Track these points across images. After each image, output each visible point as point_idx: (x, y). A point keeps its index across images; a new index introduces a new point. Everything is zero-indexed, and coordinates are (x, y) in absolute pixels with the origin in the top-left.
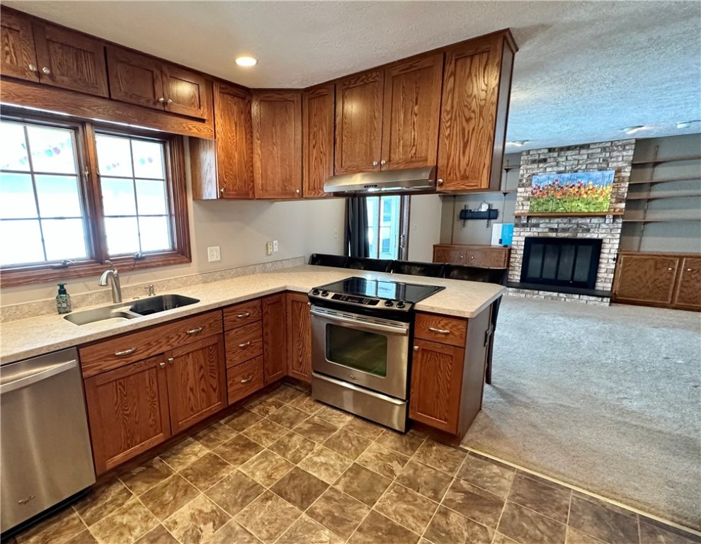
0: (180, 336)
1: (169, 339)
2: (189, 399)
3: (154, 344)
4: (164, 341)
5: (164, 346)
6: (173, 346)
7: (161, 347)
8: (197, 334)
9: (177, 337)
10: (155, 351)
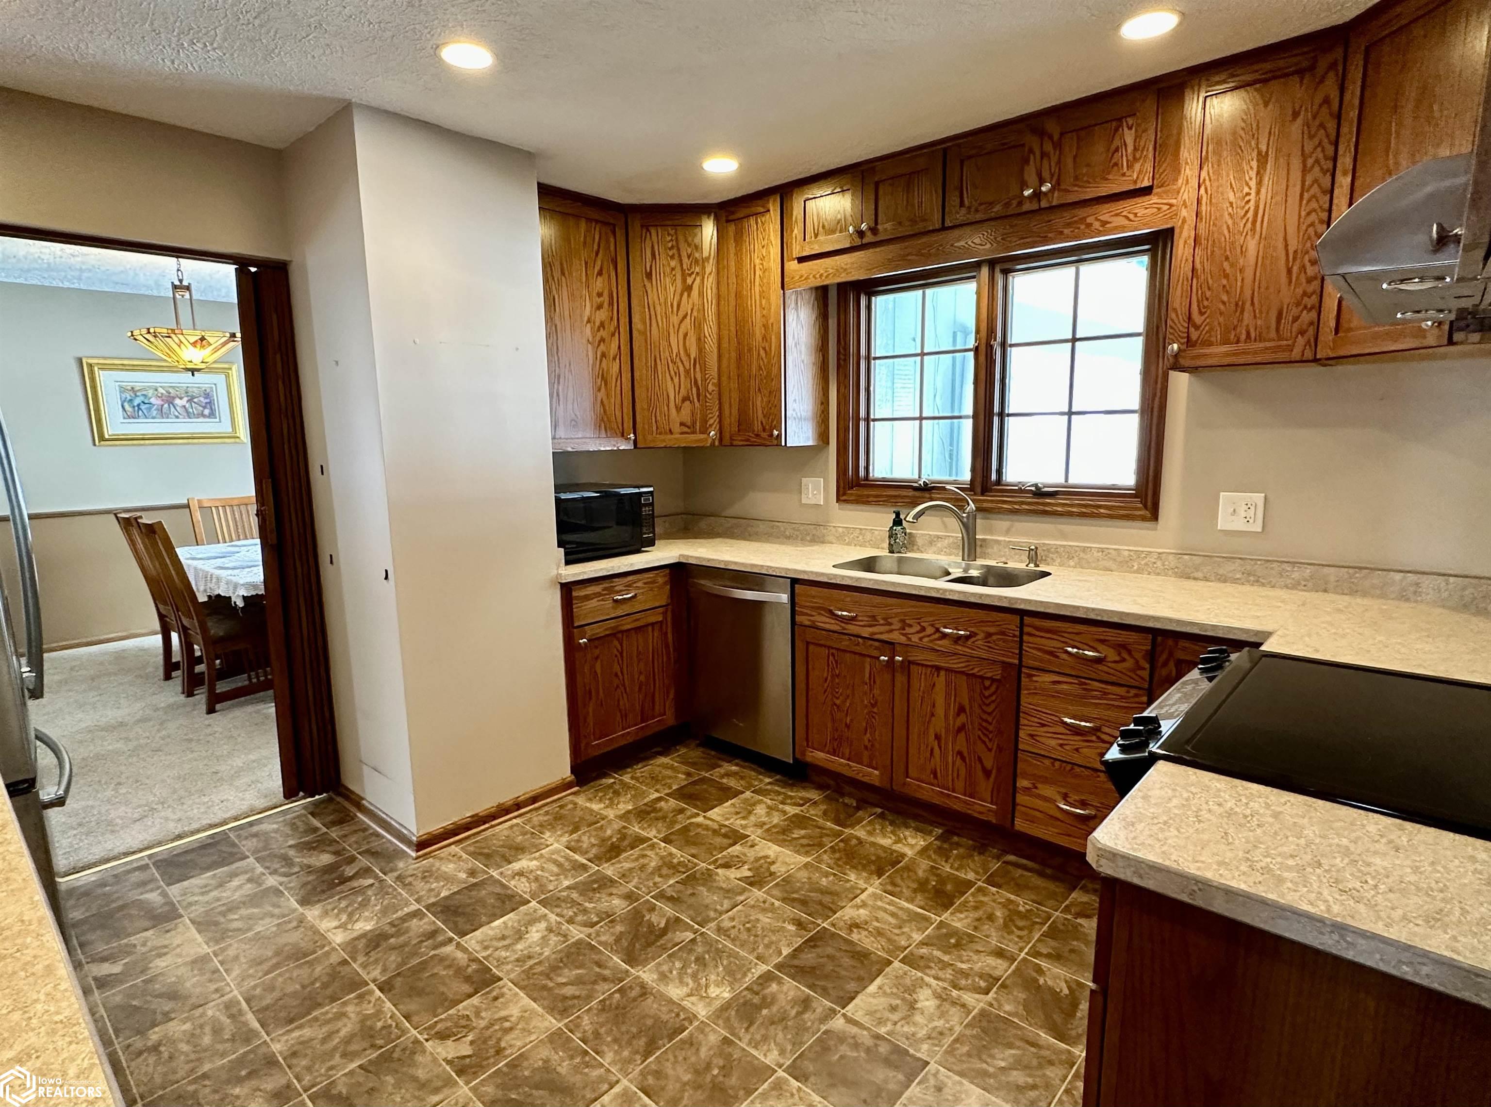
0: (923, 629)
1: (904, 625)
2: (932, 750)
3: (882, 622)
4: (897, 625)
5: (896, 633)
6: (909, 639)
7: (891, 631)
8: (957, 639)
9: (919, 628)
10: (881, 633)
